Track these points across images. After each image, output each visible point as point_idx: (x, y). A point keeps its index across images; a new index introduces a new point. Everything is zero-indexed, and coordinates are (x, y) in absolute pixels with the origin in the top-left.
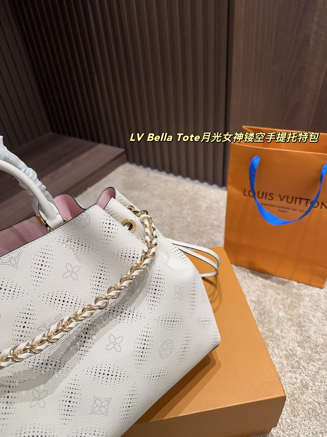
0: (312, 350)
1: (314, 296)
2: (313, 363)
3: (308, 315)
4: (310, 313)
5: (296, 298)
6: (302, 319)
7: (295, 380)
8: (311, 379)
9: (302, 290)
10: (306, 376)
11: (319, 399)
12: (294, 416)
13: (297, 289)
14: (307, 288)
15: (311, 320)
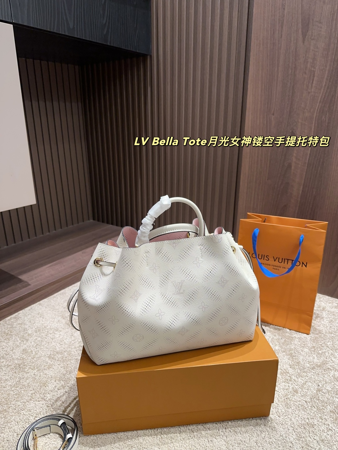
0: (301, 371)
1: (303, 339)
2: (302, 378)
3: (298, 349)
4: (299, 348)
5: (288, 339)
6: (293, 352)
7: (288, 387)
8: (300, 387)
9: (293, 334)
10: (297, 385)
11: (306, 399)
12: (287, 408)
13: (289, 334)
14: (297, 334)
15: (300, 353)
